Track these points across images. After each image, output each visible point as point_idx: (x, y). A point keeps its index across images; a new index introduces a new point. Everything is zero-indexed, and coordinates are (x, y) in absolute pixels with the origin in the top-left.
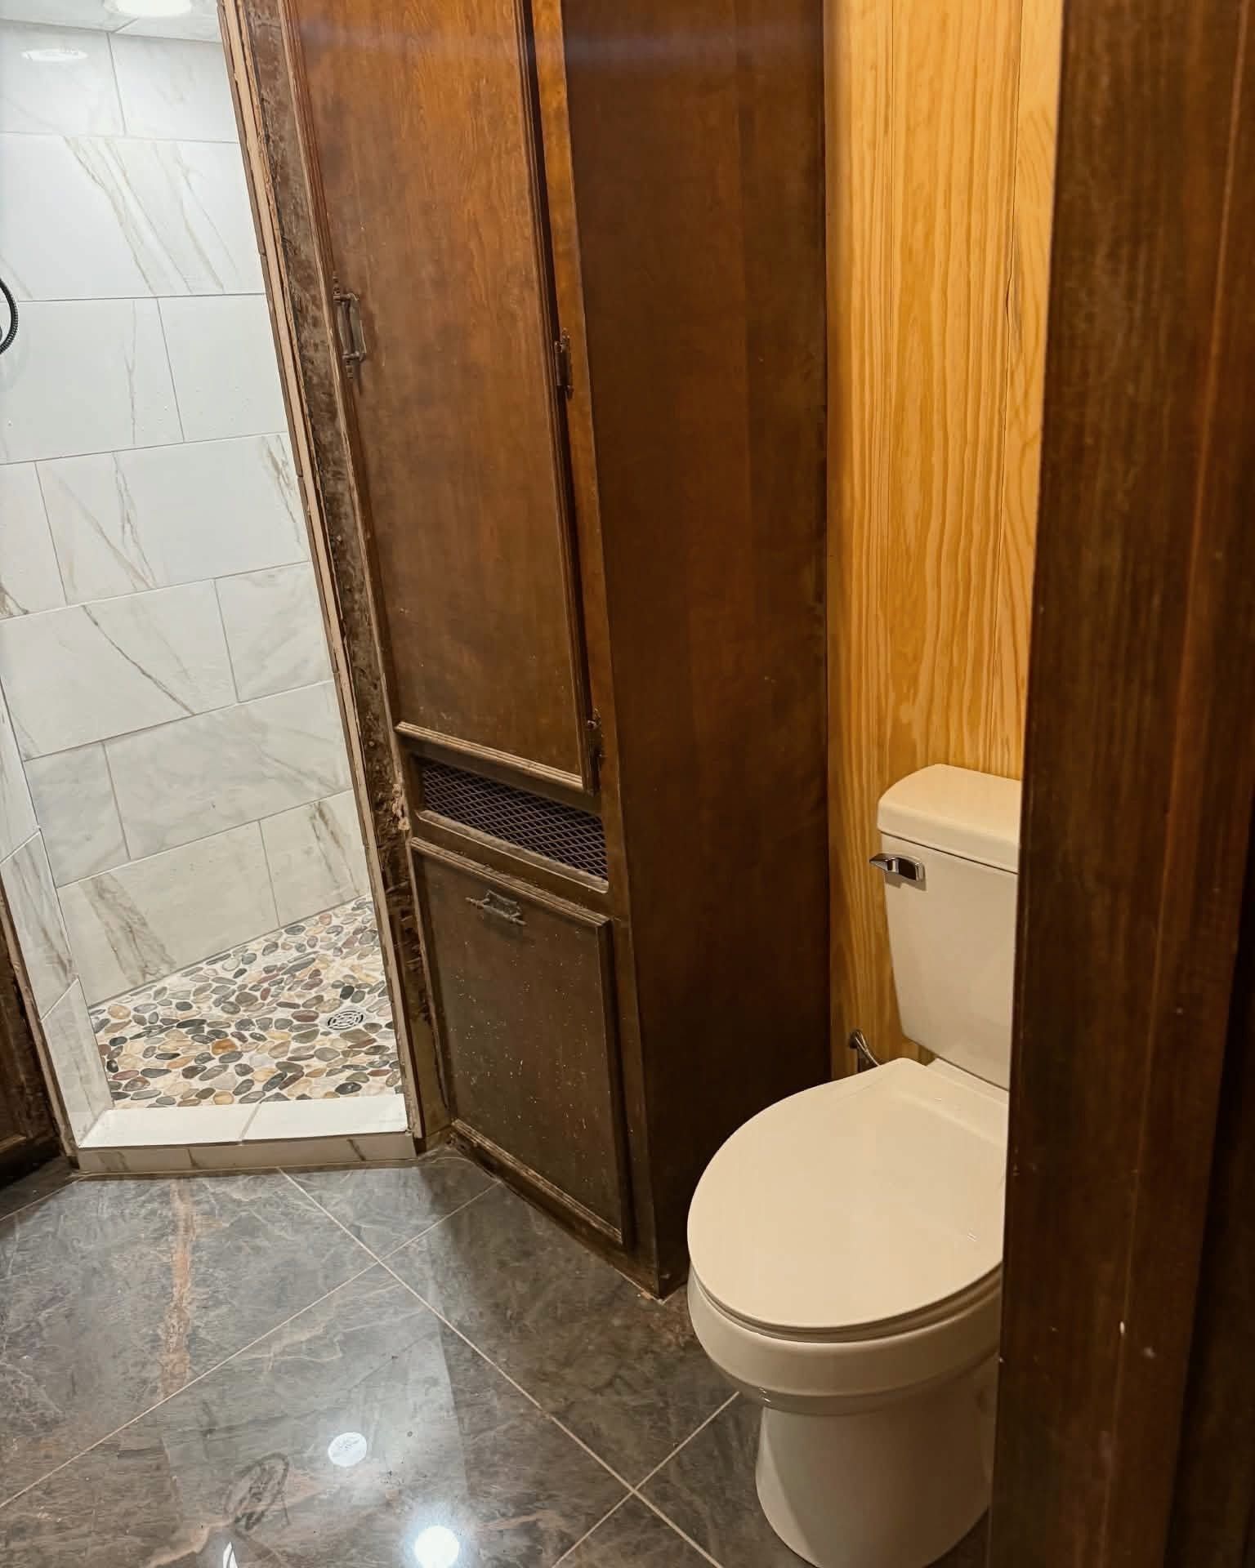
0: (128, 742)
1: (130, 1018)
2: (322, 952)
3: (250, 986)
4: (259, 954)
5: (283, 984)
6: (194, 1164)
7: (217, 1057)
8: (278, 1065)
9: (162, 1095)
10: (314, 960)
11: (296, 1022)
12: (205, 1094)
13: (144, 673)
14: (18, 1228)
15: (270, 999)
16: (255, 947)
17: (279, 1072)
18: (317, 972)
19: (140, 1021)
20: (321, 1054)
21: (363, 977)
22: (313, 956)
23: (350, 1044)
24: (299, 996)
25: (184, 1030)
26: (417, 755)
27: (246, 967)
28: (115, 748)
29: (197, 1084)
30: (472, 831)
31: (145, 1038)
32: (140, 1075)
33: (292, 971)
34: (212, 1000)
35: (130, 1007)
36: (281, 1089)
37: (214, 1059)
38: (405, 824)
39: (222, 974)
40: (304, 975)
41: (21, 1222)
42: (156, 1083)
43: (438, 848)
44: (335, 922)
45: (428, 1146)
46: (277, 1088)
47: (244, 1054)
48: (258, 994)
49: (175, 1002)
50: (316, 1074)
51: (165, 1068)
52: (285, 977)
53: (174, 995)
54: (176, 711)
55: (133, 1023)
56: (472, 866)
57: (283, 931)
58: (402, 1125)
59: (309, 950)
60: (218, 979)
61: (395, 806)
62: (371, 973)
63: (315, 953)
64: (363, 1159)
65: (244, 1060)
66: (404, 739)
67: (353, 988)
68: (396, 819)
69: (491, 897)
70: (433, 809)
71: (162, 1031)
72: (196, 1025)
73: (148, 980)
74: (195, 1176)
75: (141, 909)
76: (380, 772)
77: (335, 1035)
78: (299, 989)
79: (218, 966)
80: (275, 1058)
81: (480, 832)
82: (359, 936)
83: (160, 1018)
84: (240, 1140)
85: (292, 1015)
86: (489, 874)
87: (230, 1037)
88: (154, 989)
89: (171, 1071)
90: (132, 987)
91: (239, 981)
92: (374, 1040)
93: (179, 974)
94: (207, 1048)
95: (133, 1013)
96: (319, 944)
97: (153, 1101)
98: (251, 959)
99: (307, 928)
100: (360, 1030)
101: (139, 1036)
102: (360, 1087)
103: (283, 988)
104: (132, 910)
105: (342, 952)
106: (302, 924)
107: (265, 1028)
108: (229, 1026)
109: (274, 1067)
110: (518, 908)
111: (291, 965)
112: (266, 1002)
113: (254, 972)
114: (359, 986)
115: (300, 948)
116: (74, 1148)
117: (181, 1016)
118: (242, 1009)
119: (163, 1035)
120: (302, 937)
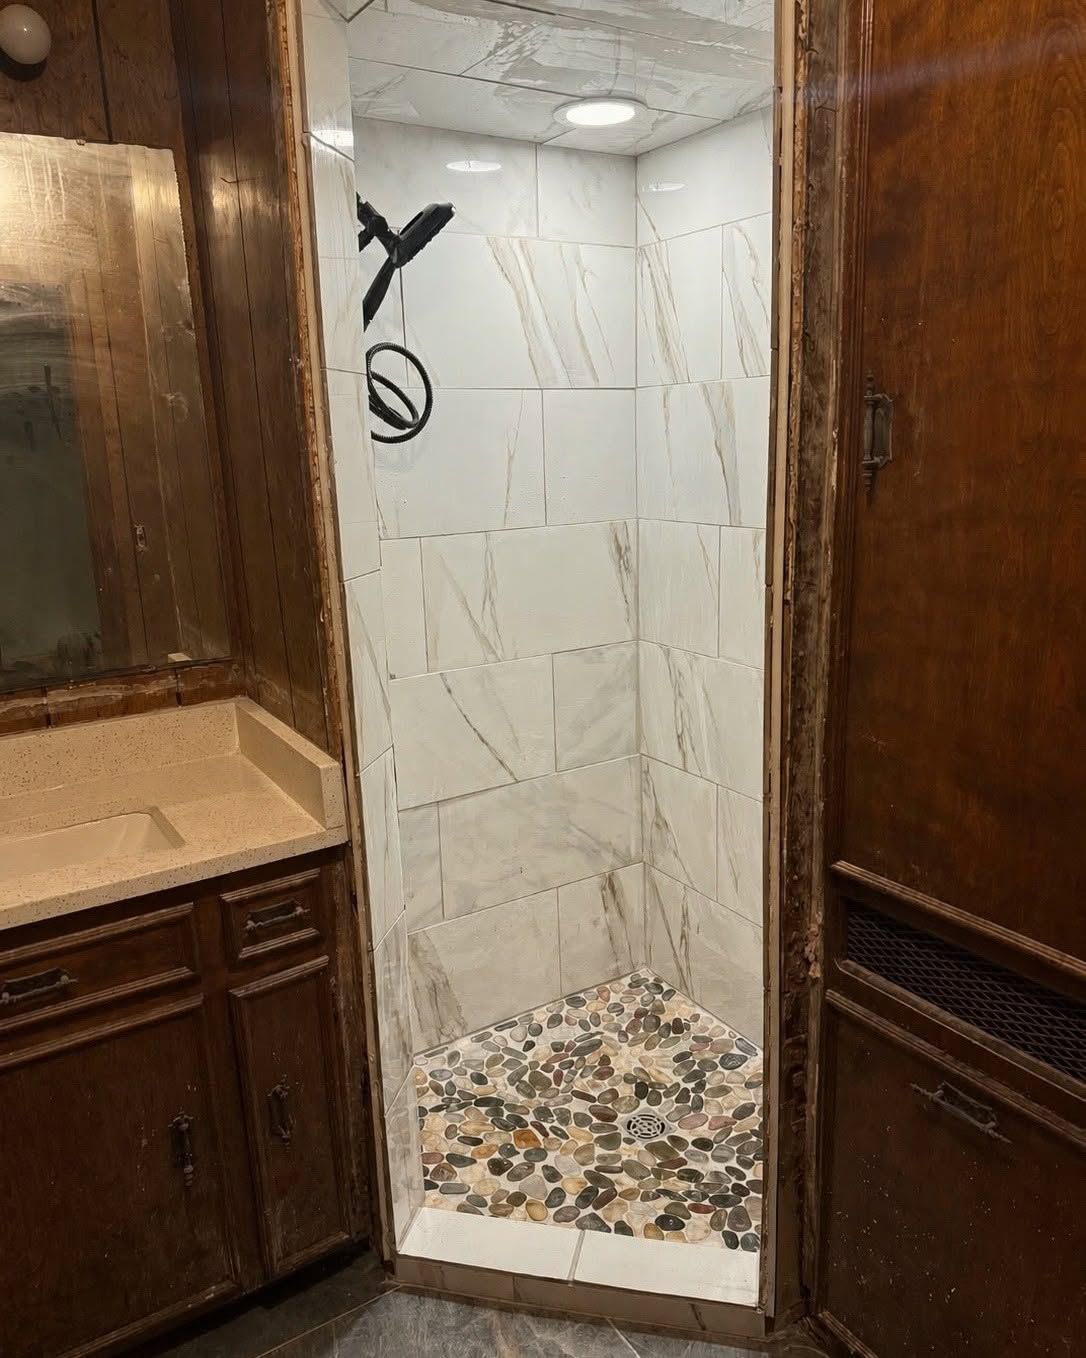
0: (459, 805)
1: (427, 1084)
2: (607, 1033)
3: (542, 1063)
4: (544, 1025)
5: (573, 1068)
6: (517, 1296)
7: (522, 1151)
8: (588, 1174)
9: (470, 1193)
10: (600, 1042)
11: (595, 1121)
12: (517, 1199)
13: (483, 740)
14: (336, 1343)
15: (563, 1085)
16: (541, 1017)
17: (589, 1184)
18: (605, 1060)
19: (438, 1090)
20: (629, 1168)
21: (654, 1073)
22: (598, 1037)
23: (658, 1161)
24: (595, 1086)
25: (483, 1110)
26: (846, 898)
27: (534, 1039)
28: (447, 810)
29: (505, 1184)
30: (925, 1004)
31: (444, 1112)
32: (445, 1161)
33: (581, 1052)
34: (506, 1076)
35: (427, 1071)
36: (596, 1208)
37: (518, 1153)
38: (816, 971)
39: (512, 1044)
40: (592, 1059)
41: (339, 1336)
42: (463, 1175)
43: (867, 1011)
44: (614, 998)
45: (776, 1327)
46: (591, 1207)
47: (549, 1153)
48: (550, 1076)
49: (470, 1071)
50: (629, 1194)
51: (469, 1155)
52: (575, 1059)
53: (468, 1063)
54: (503, 776)
55: (431, 1091)
56: (921, 1045)
57: (564, 1000)
58: (750, 1298)
59: (593, 1029)
60: (509, 1051)
61: (807, 949)
62: (662, 1070)
63: (598, 1033)
64: (704, 1328)
65: (550, 1161)
66: (834, 879)
67: (647, 1087)
68: (808, 963)
69: (945, 1088)
70: (859, 960)
71: (461, 1107)
72: (494, 1104)
73: (442, 1042)
74: (517, 1310)
75: (446, 969)
76: (797, 909)
77: (640, 1145)
78: (590, 1078)
79: (506, 1033)
80: (583, 1164)
81: (934, 1006)
82: (642, 1020)
83: (458, 1089)
84: (571, 1279)
85: (590, 1109)
86: (949, 1062)
87: (530, 1127)
88: (447, 1052)
89: (475, 1162)
90: (428, 1047)
91: (529, 1054)
92: (684, 1162)
93: (469, 1037)
94: (510, 1137)
95: (430, 1079)
96: (603, 1024)
97: (462, 1199)
98: (538, 1031)
99: (588, 1002)
100: (664, 1142)
101: (438, 1109)
102: (683, 1225)
103: (575, 1073)
104: (439, 970)
105: (627, 1037)
106: (582, 995)
107: (564, 1120)
108: (528, 1113)
109: (582, 1176)
110: (993, 1115)
111: (578, 1044)
112: (560, 1088)
113: (543, 1048)
114: (652, 1085)
115: (584, 1025)
116: (394, 1253)
117: (476, 1089)
118: (538, 1092)
119: (462, 1112)
120: (584, 1012)
